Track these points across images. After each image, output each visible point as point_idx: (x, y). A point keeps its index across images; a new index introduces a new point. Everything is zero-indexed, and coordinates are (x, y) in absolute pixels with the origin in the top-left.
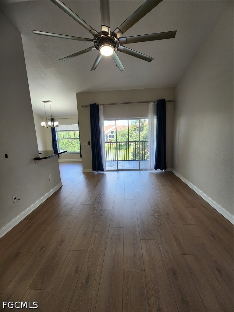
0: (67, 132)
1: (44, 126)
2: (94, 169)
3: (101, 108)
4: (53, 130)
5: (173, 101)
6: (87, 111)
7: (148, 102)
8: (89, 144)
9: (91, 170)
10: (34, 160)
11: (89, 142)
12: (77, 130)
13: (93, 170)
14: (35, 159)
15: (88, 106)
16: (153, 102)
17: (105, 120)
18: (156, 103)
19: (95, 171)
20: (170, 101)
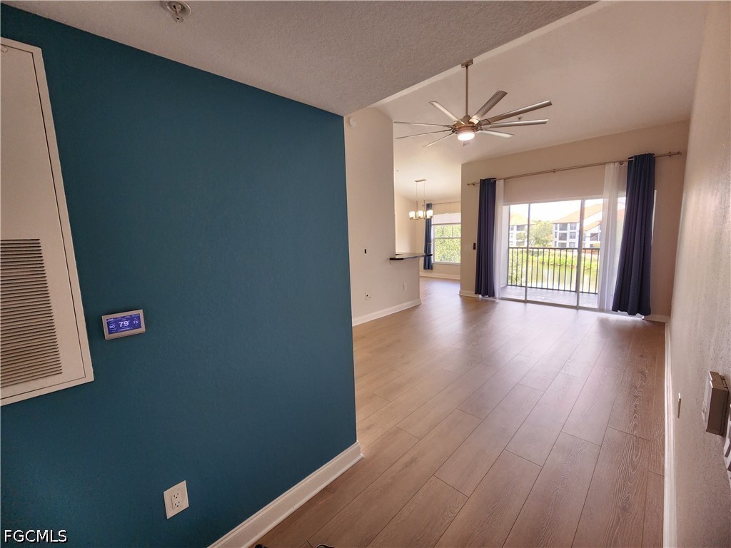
0: (442, 226)
1: (412, 218)
2: (478, 292)
3: (500, 186)
4: (428, 223)
5: (679, 153)
6: (476, 192)
7: (605, 164)
8: (474, 248)
9: (472, 293)
10: (389, 261)
11: (475, 244)
12: (459, 223)
13: (476, 294)
14: (391, 259)
15: (477, 183)
16: (616, 162)
17: (504, 205)
18: (626, 164)
19: (480, 296)
20: (670, 155)
